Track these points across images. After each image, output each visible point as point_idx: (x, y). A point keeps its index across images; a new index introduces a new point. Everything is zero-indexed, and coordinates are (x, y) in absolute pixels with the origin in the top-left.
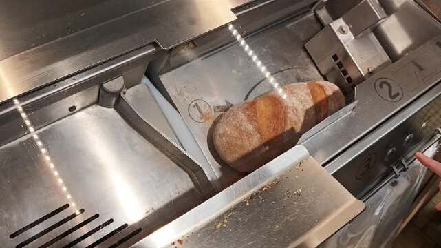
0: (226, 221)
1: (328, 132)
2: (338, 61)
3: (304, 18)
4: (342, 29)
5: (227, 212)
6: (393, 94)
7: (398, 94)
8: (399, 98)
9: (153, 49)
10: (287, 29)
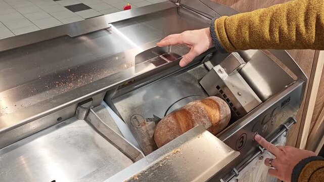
2: (220, 89)
4: (220, 70)
10: (188, 73)
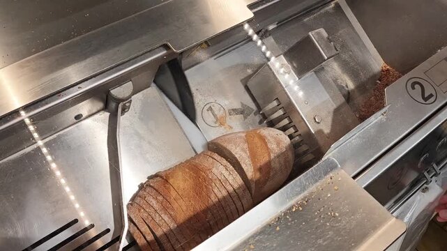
0: (252, 247)
1: (358, 139)
3: (322, 11)
5: (253, 236)
6: (426, 95)
7: (431, 96)
8: (432, 100)
9: (165, 52)
